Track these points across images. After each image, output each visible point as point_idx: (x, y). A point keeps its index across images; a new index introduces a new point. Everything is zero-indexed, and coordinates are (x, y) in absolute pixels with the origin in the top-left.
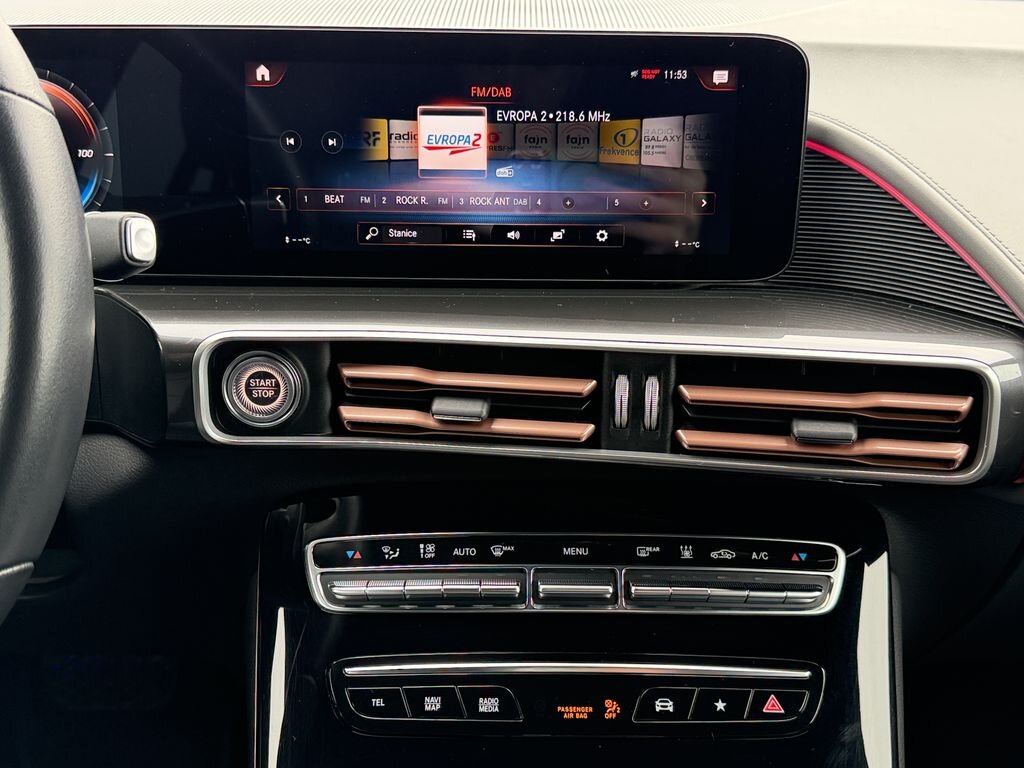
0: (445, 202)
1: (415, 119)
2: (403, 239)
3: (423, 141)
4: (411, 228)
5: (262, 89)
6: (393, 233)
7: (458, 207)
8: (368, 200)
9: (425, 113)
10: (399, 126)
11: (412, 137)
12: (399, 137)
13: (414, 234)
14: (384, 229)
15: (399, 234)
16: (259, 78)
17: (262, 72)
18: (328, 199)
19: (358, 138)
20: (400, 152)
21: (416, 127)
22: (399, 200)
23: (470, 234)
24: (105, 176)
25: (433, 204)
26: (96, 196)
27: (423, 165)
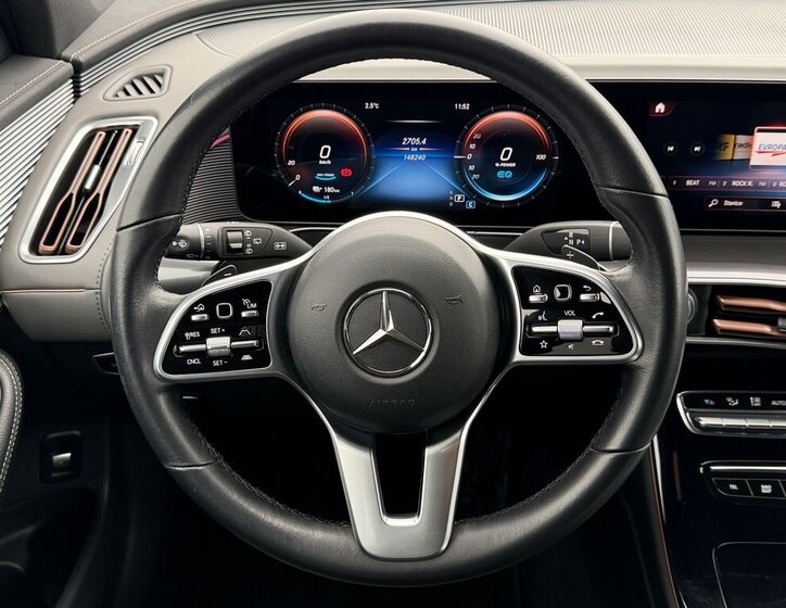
0: (764, 184)
1: (752, 134)
2: (733, 207)
3: (756, 147)
4: (739, 200)
5: (660, 116)
6: (727, 203)
7: (772, 188)
8: (714, 183)
9: (759, 131)
10: (742, 139)
11: (749, 145)
12: (741, 145)
13: (741, 204)
14: (721, 202)
15: (731, 204)
16: (657, 111)
17: (660, 108)
18: (689, 183)
19: (714, 145)
20: (739, 155)
21: (752, 140)
22: (734, 183)
23: (777, 204)
24: (551, 170)
25: (756, 186)
26: (544, 183)
27: (753, 162)
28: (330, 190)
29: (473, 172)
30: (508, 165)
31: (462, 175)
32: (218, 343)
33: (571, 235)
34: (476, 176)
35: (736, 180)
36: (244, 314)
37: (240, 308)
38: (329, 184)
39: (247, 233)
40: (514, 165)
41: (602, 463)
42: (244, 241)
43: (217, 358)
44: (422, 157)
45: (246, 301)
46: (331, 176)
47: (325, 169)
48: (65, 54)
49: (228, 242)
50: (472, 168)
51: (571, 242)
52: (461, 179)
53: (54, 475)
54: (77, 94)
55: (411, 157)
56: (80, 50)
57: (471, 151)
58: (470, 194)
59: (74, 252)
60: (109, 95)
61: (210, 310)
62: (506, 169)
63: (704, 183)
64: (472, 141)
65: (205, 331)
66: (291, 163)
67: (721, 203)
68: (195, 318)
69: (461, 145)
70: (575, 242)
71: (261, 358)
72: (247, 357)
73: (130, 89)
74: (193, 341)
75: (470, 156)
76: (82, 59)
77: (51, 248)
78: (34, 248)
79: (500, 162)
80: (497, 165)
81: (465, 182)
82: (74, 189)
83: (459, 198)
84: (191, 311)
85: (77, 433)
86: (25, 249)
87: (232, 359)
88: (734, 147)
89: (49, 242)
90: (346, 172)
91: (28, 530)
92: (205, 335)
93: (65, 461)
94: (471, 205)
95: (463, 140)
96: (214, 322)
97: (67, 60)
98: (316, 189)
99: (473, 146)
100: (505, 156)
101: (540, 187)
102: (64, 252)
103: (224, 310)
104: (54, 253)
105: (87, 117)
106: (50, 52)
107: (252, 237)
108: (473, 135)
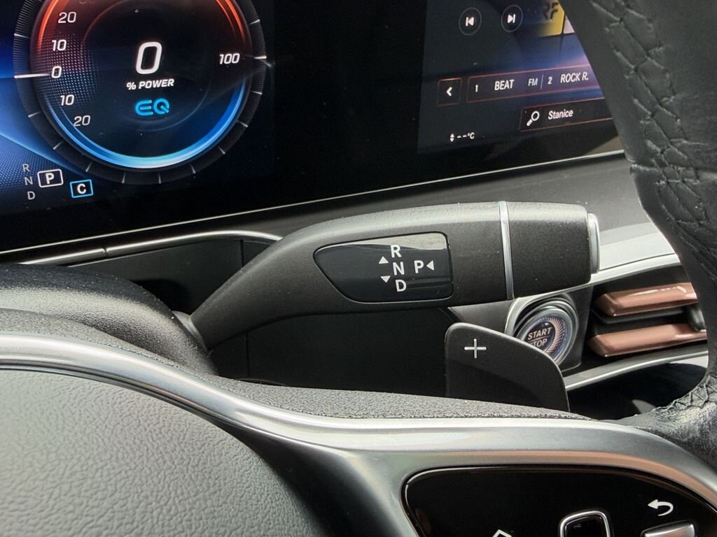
2: (560, 120)
4: (569, 107)
6: (552, 115)
8: (535, 82)
13: (571, 113)
15: (558, 115)
18: (499, 86)
19: (537, 12)
22: (564, 78)
24: (254, 88)
26: (242, 116)
29: (72, 112)
30: (156, 84)
31: (44, 118)
33: (395, 252)
34: (82, 120)
35: (566, 72)
40: (171, 82)
50: (68, 100)
51: (399, 268)
52: (47, 134)
57: (58, 57)
62: (154, 94)
63: (521, 84)
64: (57, 30)
67: (544, 117)
69: (28, 46)
70: (409, 267)
75: (57, 72)
79: (138, 78)
80: (131, 86)
81: (57, 136)
83: (50, 176)
94: (81, 190)
95: (31, 29)
99: (60, 45)
100: (148, 63)
101: (235, 127)
108: (55, 16)
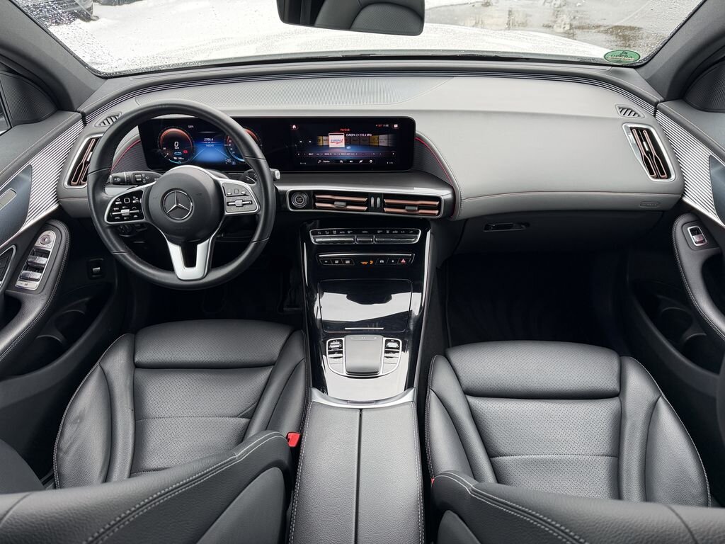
0: (336, 154)
1: (328, 136)
3: (330, 141)
5: (294, 130)
6: (324, 161)
7: (339, 156)
9: (330, 135)
10: (325, 138)
11: (328, 140)
12: (325, 140)
16: (293, 128)
18: (310, 154)
19: (315, 141)
20: (325, 144)
21: (328, 138)
23: (341, 161)
25: (332, 155)
27: (330, 146)
28: (180, 158)
29: (232, 151)
32: (125, 212)
35: (326, 153)
36: (134, 202)
37: (132, 199)
38: (180, 156)
39: (143, 175)
41: (252, 245)
42: (142, 178)
43: (125, 216)
44: (213, 145)
45: (134, 197)
46: (180, 153)
47: (177, 151)
48: (78, 109)
49: (136, 178)
50: (231, 149)
52: (228, 153)
53: (94, 276)
54: (85, 124)
55: (208, 145)
56: (85, 108)
58: (233, 159)
59: (84, 184)
60: (97, 125)
61: (122, 200)
63: (315, 154)
65: (120, 208)
66: (164, 149)
67: (322, 162)
68: (117, 203)
69: (226, 141)
71: (141, 216)
72: (135, 216)
73: (106, 122)
74: (117, 211)
75: (230, 145)
76: (85, 111)
77: (76, 183)
78: (69, 183)
82: (83, 161)
83: (229, 160)
84: (115, 201)
85: (102, 259)
86: (66, 183)
87: (131, 217)
88: (322, 141)
89: (75, 181)
90: (185, 152)
91: (87, 299)
92: (121, 209)
93: (98, 271)
96: (123, 204)
97: (79, 112)
98: (175, 158)
102: (80, 185)
103: (127, 201)
104: (77, 185)
105: (89, 133)
106: (72, 109)
107: (146, 176)
